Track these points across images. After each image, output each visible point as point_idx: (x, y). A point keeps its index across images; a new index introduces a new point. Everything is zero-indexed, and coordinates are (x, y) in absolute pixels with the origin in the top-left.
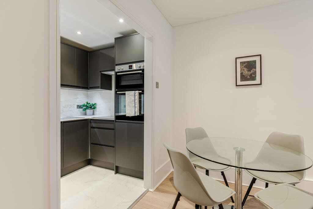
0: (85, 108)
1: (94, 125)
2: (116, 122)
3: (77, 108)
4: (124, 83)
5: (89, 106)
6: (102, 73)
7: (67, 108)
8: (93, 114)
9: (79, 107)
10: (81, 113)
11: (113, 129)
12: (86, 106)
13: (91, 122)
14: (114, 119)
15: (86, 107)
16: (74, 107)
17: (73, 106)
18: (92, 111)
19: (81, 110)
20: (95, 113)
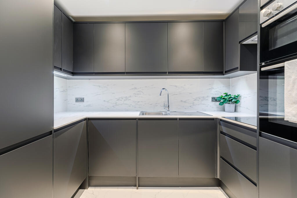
0: (222, 101)
2: (260, 135)
3: (212, 101)
5: (228, 99)
7: (198, 100)
8: (235, 111)
9: (214, 99)
10: (217, 107)
12: (223, 99)
14: (256, 128)
15: (224, 100)
16: (207, 100)
17: (207, 99)
18: (233, 106)
19: (218, 103)
20: (239, 109)
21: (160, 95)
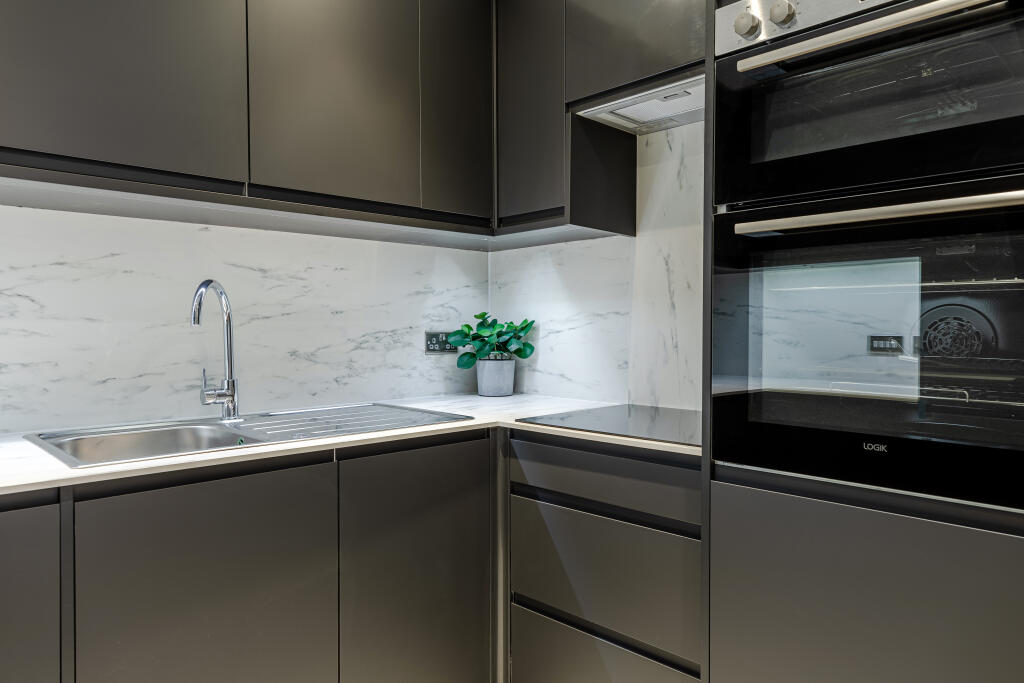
0: (468, 348)
1: (532, 472)
2: (714, 474)
3: (428, 349)
4: (789, 144)
5: (494, 340)
6: (580, 113)
7: (373, 348)
8: (517, 389)
9: (438, 343)
10: (446, 378)
11: (693, 532)
12: (476, 337)
13: (509, 452)
14: (697, 452)
15: (477, 343)
16: (409, 344)
17: (407, 338)
18: (508, 366)
19: (450, 359)
20: (529, 380)
21: (197, 320)
